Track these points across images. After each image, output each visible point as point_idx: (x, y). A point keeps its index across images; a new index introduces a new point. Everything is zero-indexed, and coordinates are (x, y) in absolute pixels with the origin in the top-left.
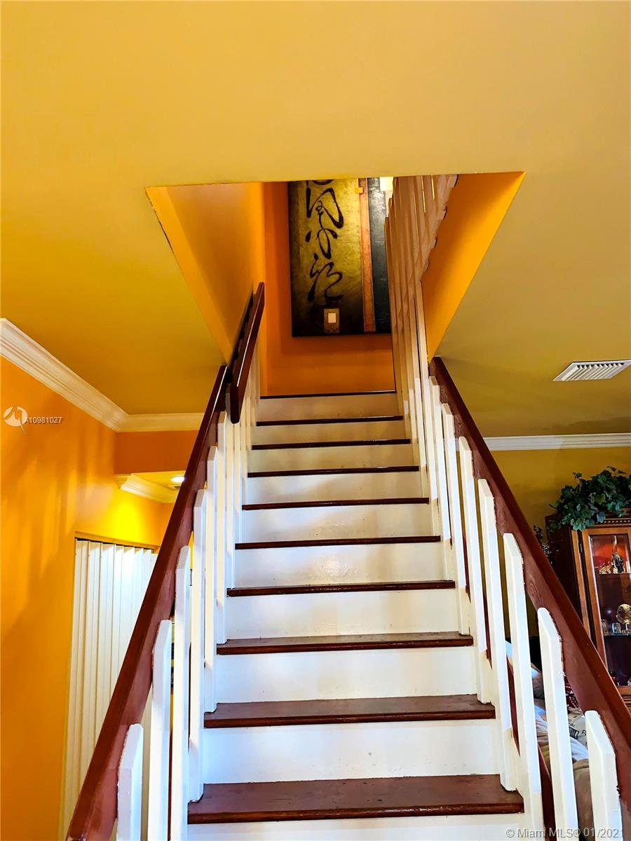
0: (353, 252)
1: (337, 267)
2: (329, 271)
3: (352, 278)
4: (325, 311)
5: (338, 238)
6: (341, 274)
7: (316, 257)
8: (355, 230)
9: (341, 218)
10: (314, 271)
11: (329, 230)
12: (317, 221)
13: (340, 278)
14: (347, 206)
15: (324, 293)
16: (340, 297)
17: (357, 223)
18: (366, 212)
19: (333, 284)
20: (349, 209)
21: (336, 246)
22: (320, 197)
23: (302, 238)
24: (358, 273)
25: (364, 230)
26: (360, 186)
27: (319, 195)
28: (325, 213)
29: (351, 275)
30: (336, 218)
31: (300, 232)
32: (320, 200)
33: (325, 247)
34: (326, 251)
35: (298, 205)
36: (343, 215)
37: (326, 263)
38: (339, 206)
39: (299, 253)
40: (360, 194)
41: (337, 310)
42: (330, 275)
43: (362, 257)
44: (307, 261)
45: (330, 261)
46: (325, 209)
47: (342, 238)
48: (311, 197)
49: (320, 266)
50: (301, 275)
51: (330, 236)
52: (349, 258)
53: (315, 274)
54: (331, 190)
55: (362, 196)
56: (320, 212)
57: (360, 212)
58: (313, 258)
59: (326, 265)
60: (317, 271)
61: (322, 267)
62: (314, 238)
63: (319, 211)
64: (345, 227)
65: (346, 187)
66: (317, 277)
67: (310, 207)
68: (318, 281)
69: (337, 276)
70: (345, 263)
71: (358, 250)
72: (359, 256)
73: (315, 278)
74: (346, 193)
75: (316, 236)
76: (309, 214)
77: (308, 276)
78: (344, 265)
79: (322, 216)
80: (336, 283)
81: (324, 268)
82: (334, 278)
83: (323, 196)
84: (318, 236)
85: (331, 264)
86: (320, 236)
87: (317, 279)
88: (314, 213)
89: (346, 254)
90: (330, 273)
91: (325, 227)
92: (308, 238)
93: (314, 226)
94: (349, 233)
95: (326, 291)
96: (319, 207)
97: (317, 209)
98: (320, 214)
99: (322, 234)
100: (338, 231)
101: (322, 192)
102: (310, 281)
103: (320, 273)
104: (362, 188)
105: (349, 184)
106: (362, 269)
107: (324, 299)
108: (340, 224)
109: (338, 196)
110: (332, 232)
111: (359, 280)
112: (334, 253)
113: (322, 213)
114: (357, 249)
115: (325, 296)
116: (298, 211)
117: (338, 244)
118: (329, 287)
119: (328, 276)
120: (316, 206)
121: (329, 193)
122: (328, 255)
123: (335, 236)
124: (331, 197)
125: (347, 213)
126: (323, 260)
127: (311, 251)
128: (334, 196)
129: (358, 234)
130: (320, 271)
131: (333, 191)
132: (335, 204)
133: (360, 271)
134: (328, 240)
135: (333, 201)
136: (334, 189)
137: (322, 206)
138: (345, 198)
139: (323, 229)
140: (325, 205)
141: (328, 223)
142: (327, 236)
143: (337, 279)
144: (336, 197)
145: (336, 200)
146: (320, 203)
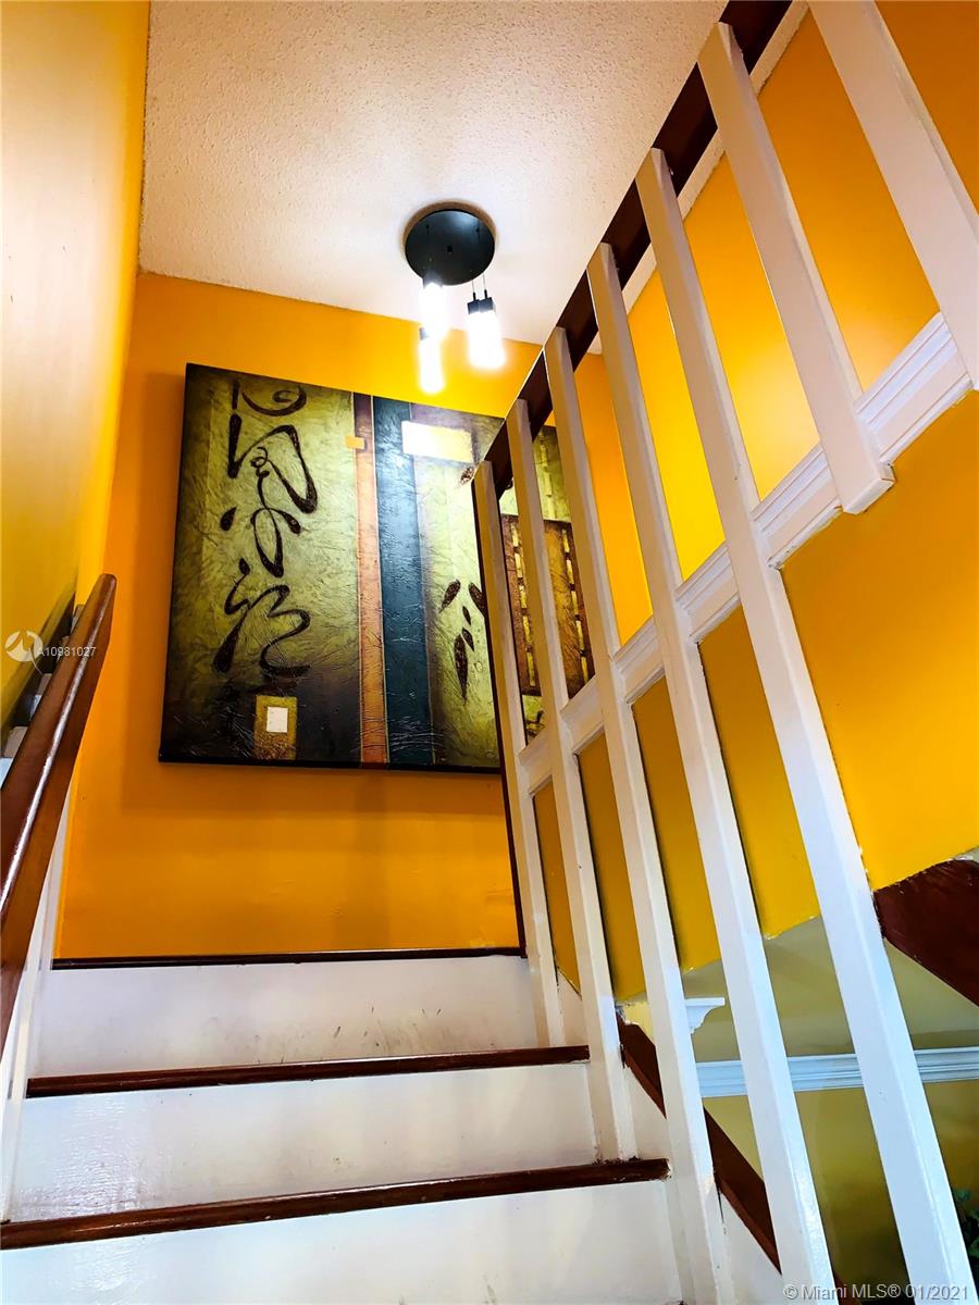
0: (340, 572)
1: (298, 598)
2: (277, 604)
3: (333, 627)
4: (261, 700)
5: (303, 533)
6: (306, 617)
7: (244, 568)
8: (344, 524)
9: (311, 491)
10: (237, 599)
11: (280, 512)
12: (253, 489)
13: (304, 626)
14: (329, 471)
15: (258, 656)
16: (301, 670)
17: (349, 509)
18: (369, 490)
19: (286, 636)
20: (332, 476)
21: (294, 548)
22: (262, 439)
23: (212, 521)
24: (350, 618)
25: (365, 525)
26: (357, 434)
27: (261, 435)
28: (273, 474)
29: (337, 623)
30: (301, 490)
31: (207, 506)
32: (261, 445)
33: (270, 549)
34: (272, 558)
35: (208, 443)
36: (317, 486)
37: (270, 585)
38: (308, 465)
39: (199, 552)
40: (358, 451)
41: (292, 702)
42: (278, 615)
43: (359, 584)
44: (218, 571)
45: (279, 582)
46: (274, 467)
47: (312, 535)
48: (242, 437)
49: (254, 589)
50: (200, 606)
51: (283, 526)
52: (327, 581)
53: (238, 607)
54: (290, 430)
55: (361, 455)
56: (261, 470)
57: (357, 487)
58: (236, 569)
59: (268, 592)
60: (245, 601)
61: (259, 594)
62: (243, 524)
63: (258, 467)
64: (319, 514)
65: (327, 431)
66: (245, 615)
67: (238, 454)
68: (247, 625)
69: (296, 619)
70: (318, 592)
71: (351, 567)
72: (352, 580)
73: (238, 614)
74: (325, 442)
75: (248, 520)
76: (233, 469)
77: (219, 610)
78: (314, 595)
79: (266, 481)
80: (292, 634)
81: (261, 596)
82: (287, 624)
83: (271, 439)
84: (253, 520)
85: (283, 590)
86: (258, 523)
87: (242, 620)
88: (246, 468)
89: (321, 572)
90: (278, 609)
91: (270, 504)
92: (227, 521)
93: (242, 494)
94: (331, 526)
95: (265, 651)
96: (258, 459)
97: (253, 464)
98: (262, 476)
99: (262, 518)
100: (302, 518)
101: (268, 430)
102: (225, 624)
103: (250, 607)
104: (362, 440)
105: (333, 425)
106: (359, 611)
107: (258, 669)
108: (308, 504)
109: (307, 445)
110: (288, 518)
111: (351, 635)
112: (292, 564)
113: (267, 473)
114: (348, 564)
115: (263, 663)
116: (205, 459)
117: (303, 547)
118: (273, 643)
119: (273, 615)
120: (251, 456)
121: (283, 435)
122: (276, 568)
123: (296, 528)
124: (290, 444)
125: (325, 483)
126: (261, 578)
127: (232, 554)
128: (298, 444)
129: (352, 533)
130: (252, 602)
131: (295, 432)
132: (299, 460)
133: (354, 615)
134: (278, 533)
135: (294, 452)
136: (296, 428)
137: (266, 460)
138: (324, 452)
139: (267, 508)
140: (273, 456)
141: (279, 498)
142: (275, 525)
143: (297, 626)
144: (302, 446)
145: (303, 453)
146: (263, 452)
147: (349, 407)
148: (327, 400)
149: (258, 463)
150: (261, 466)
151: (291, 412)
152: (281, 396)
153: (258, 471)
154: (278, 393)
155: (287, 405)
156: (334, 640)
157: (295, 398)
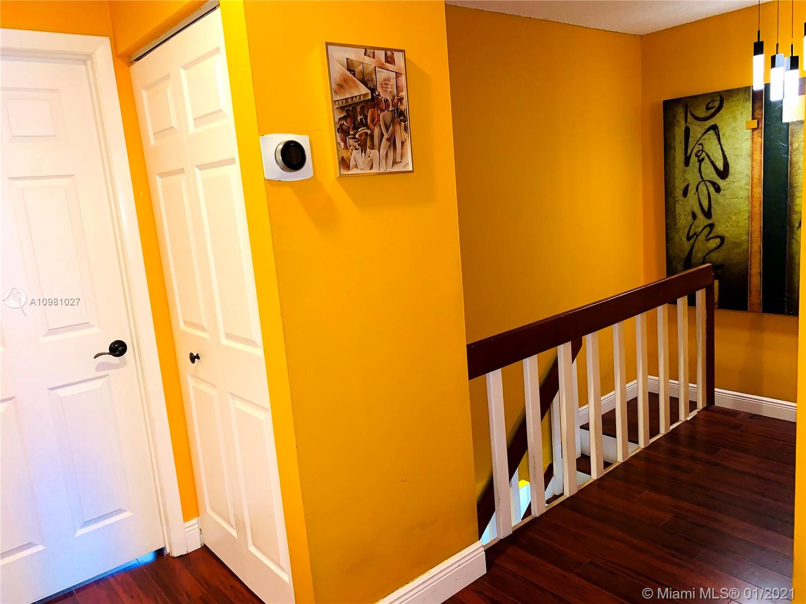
0: (739, 211)
1: (720, 229)
2: (709, 233)
3: (736, 243)
5: (722, 192)
6: (722, 239)
7: (694, 216)
8: (744, 181)
9: (726, 165)
10: (691, 233)
11: (710, 181)
12: (697, 170)
13: (722, 244)
14: (736, 149)
15: (702, 260)
16: (721, 266)
17: (747, 171)
18: (759, 155)
19: (712, 250)
20: (737, 152)
21: (718, 203)
22: (700, 138)
23: (679, 192)
24: (745, 237)
25: (755, 181)
26: (753, 118)
27: (700, 135)
28: (707, 159)
29: (738, 241)
30: (720, 165)
31: (676, 185)
32: (699, 142)
33: (705, 204)
34: (706, 209)
35: (675, 150)
36: (729, 160)
37: (706, 224)
38: (724, 148)
39: (675, 211)
40: (754, 130)
42: (710, 239)
43: (751, 218)
44: (683, 220)
45: (710, 222)
46: (707, 154)
47: (726, 192)
48: (691, 139)
49: (699, 227)
50: (676, 238)
51: (712, 189)
52: (734, 218)
53: (693, 236)
54: (714, 128)
55: (755, 132)
56: (700, 158)
57: (752, 155)
58: (690, 217)
59: (706, 227)
60: (695, 234)
61: (701, 229)
62: (693, 192)
64: (730, 178)
65: (735, 122)
66: (695, 241)
67: (689, 152)
68: (696, 246)
69: (718, 241)
70: (729, 225)
71: (746, 208)
72: (746, 215)
73: (692, 241)
74: (734, 129)
75: (695, 189)
76: (687, 162)
77: (684, 239)
78: (727, 227)
79: (703, 164)
80: (715, 249)
81: (702, 230)
82: (714, 243)
83: (705, 137)
84: (697, 189)
85: (712, 226)
86: (699, 191)
87: (694, 243)
88: (694, 159)
89: (730, 213)
90: (710, 236)
91: (704, 179)
92: (685, 193)
93: (692, 177)
94: (736, 184)
95: (704, 258)
96: (698, 152)
97: (696, 155)
98: (701, 161)
99: (702, 188)
100: (721, 183)
101: (703, 131)
102: (687, 245)
103: (697, 236)
104: (756, 122)
105: (739, 116)
106: (750, 233)
108: (724, 173)
109: (723, 135)
110: (714, 184)
111: (745, 246)
112: (716, 211)
113: (703, 159)
114: (745, 206)
116: (674, 159)
117: (721, 200)
118: (707, 254)
119: (708, 240)
120: (695, 151)
121: (711, 132)
122: (708, 214)
123: (718, 189)
124: (715, 137)
125: (734, 157)
126: (702, 221)
127: (689, 209)
128: (719, 135)
129: (747, 187)
130: (698, 234)
131: (717, 128)
132: (719, 146)
133: (747, 236)
134: (709, 194)
135: (717, 142)
136: (718, 125)
137: (703, 151)
138: (733, 137)
139: (704, 181)
140: (706, 148)
141: (709, 173)
142: (708, 190)
143: (718, 244)
144: (721, 136)
145: (721, 141)
146: (701, 146)
147: (749, 99)
148: (735, 99)
149: (698, 155)
150: (700, 156)
151: (715, 115)
152: (710, 106)
153: (699, 159)
154: (708, 104)
155: (713, 110)
156: (735, 251)
157: (717, 104)
